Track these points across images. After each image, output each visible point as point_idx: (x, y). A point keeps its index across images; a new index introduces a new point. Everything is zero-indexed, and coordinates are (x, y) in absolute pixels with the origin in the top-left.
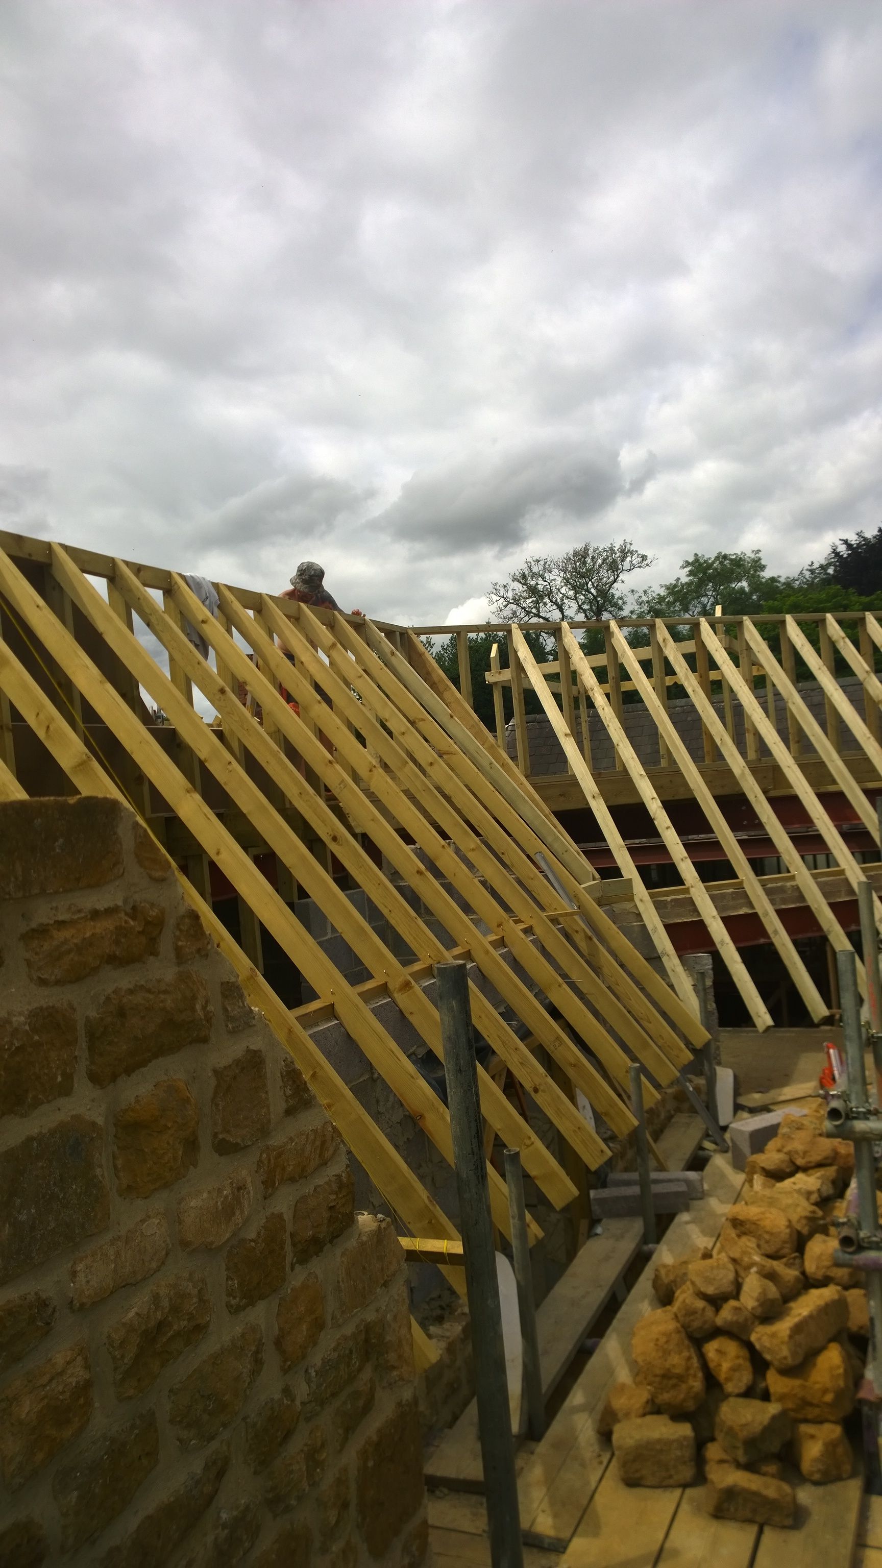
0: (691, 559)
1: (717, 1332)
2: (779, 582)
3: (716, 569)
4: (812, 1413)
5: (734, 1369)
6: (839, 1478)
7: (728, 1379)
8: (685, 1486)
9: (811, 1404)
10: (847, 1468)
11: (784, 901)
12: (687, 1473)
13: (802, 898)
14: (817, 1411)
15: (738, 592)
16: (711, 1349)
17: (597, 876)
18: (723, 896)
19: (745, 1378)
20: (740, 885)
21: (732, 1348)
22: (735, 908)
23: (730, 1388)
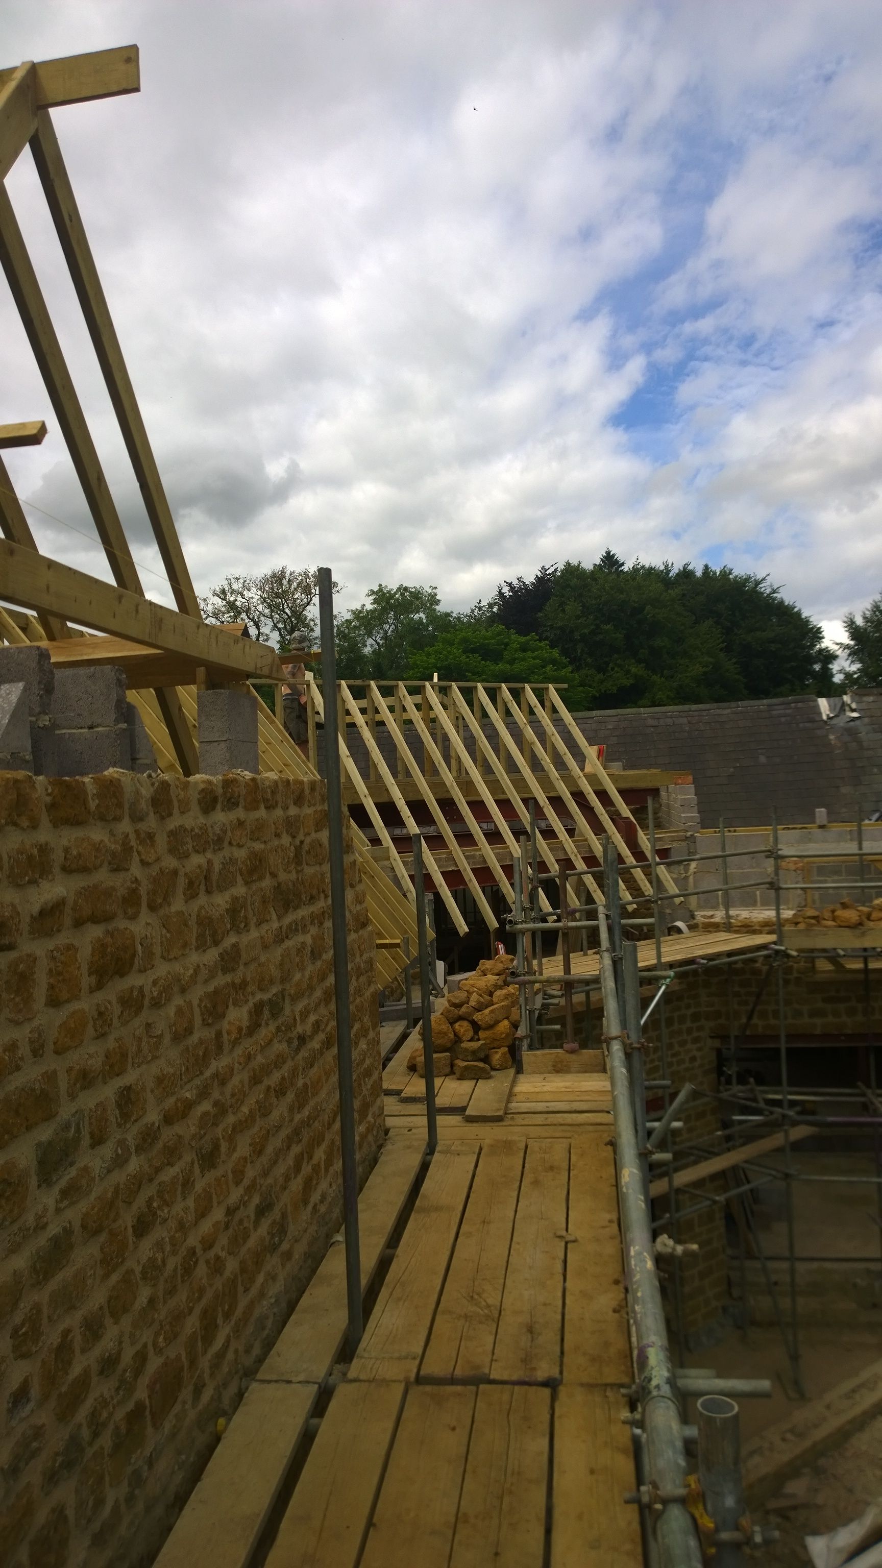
0: (376, 589)
1: (461, 1018)
2: (452, 616)
3: (398, 599)
4: (496, 1044)
5: (466, 1031)
6: (506, 1068)
7: (463, 1035)
8: (446, 1076)
9: (496, 1040)
10: (510, 1063)
11: (474, 863)
12: (448, 1070)
13: (485, 861)
14: (498, 1043)
15: (416, 622)
16: (457, 1026)
17: (369, 844)
18: (440, 859)
19: (471, 1033)
20: (450, 853)
21: (465, 1024)
22: (447, 867)
23: (464, 1038)
